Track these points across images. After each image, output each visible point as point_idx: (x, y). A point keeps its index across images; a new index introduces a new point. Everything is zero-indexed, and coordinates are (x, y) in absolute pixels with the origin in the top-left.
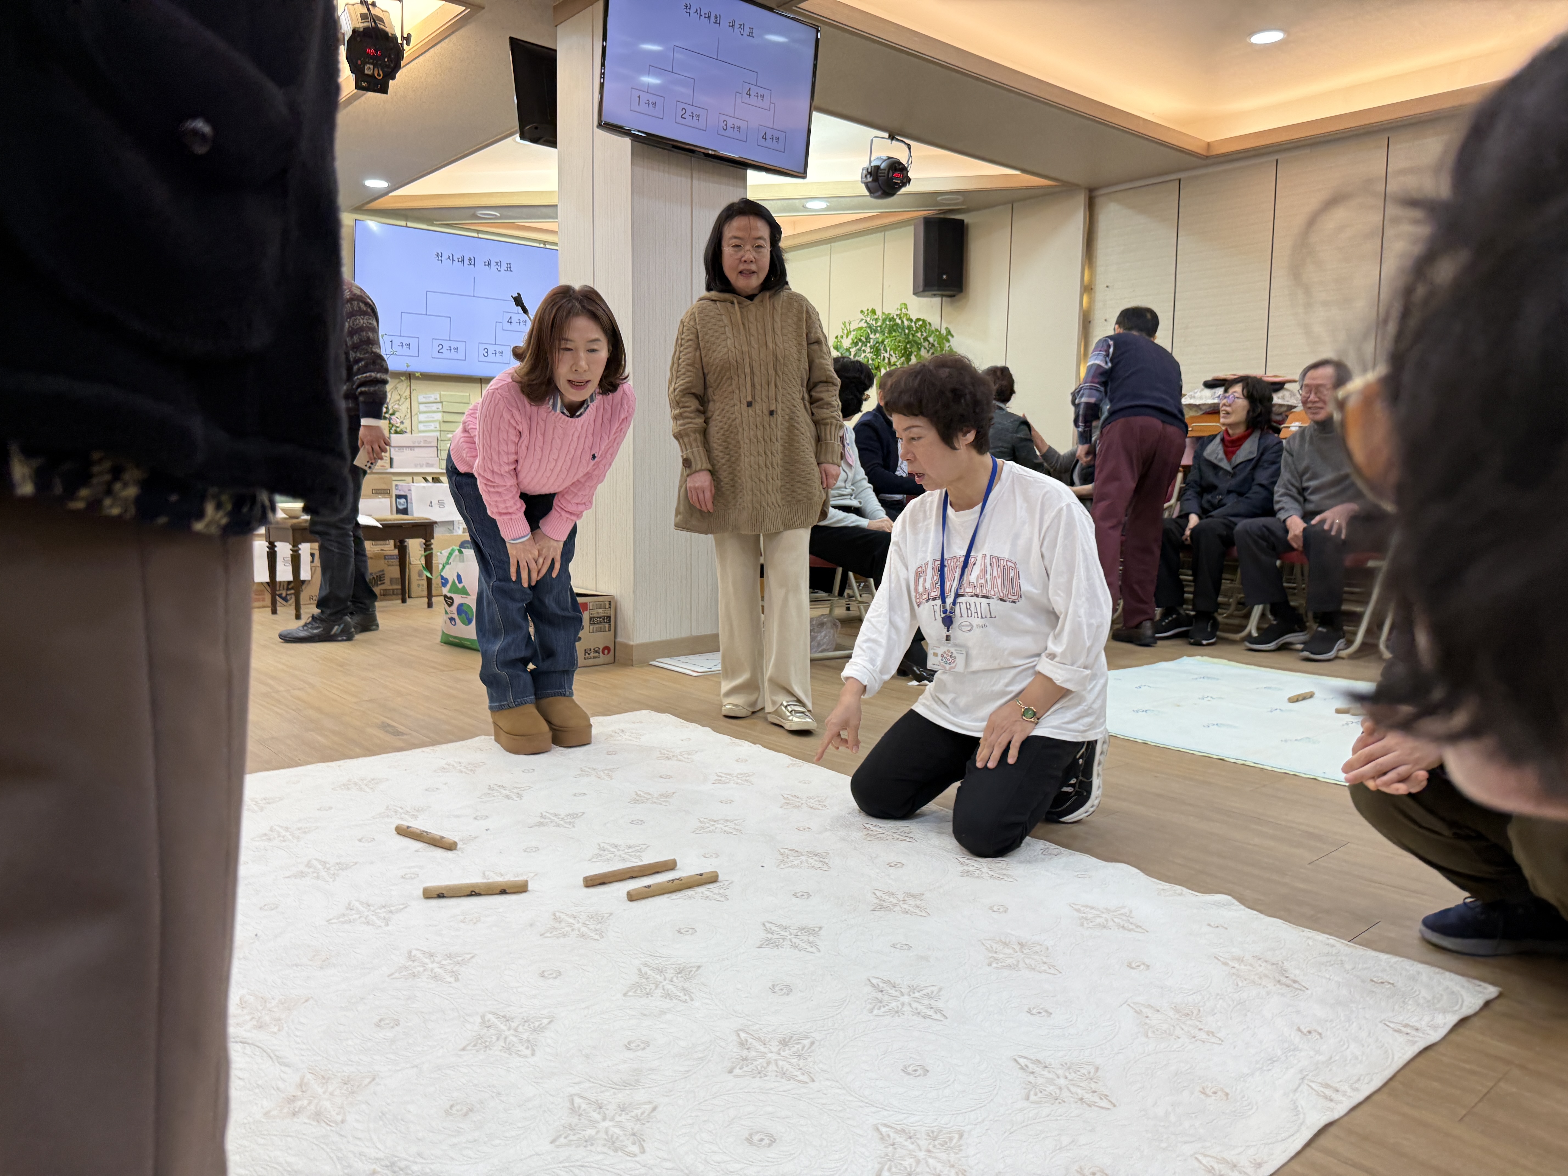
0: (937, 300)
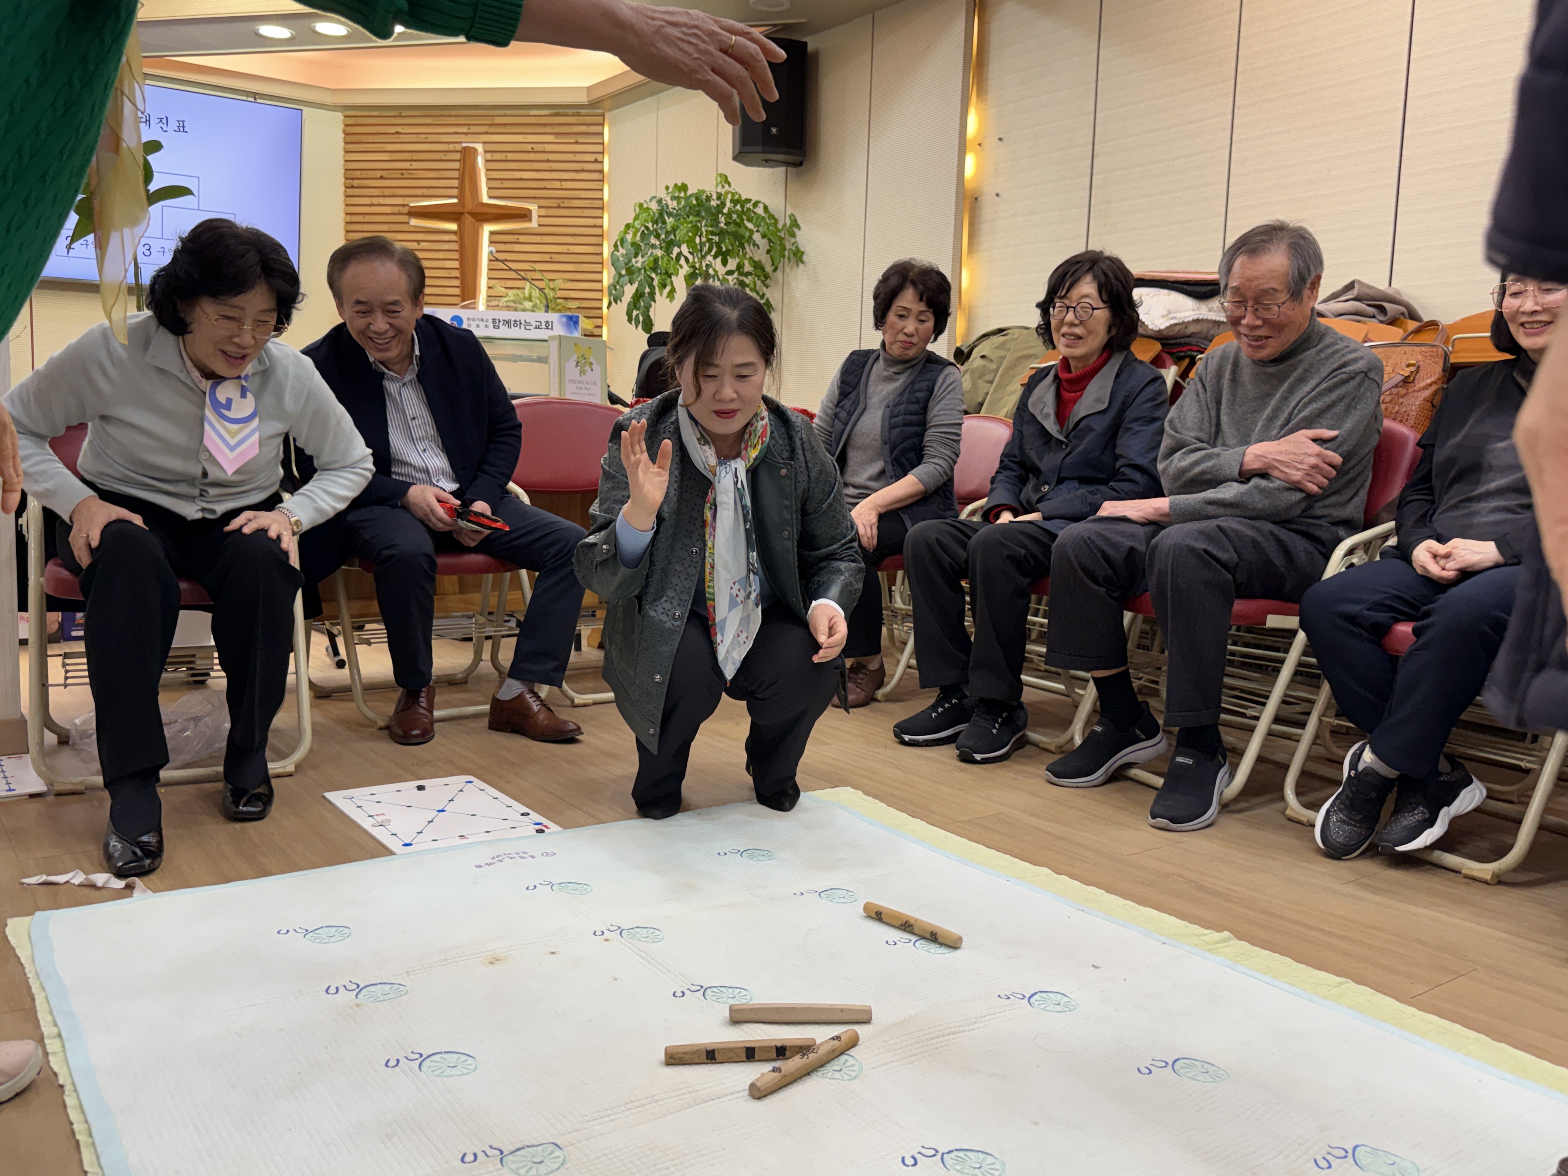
0: (780, 171)
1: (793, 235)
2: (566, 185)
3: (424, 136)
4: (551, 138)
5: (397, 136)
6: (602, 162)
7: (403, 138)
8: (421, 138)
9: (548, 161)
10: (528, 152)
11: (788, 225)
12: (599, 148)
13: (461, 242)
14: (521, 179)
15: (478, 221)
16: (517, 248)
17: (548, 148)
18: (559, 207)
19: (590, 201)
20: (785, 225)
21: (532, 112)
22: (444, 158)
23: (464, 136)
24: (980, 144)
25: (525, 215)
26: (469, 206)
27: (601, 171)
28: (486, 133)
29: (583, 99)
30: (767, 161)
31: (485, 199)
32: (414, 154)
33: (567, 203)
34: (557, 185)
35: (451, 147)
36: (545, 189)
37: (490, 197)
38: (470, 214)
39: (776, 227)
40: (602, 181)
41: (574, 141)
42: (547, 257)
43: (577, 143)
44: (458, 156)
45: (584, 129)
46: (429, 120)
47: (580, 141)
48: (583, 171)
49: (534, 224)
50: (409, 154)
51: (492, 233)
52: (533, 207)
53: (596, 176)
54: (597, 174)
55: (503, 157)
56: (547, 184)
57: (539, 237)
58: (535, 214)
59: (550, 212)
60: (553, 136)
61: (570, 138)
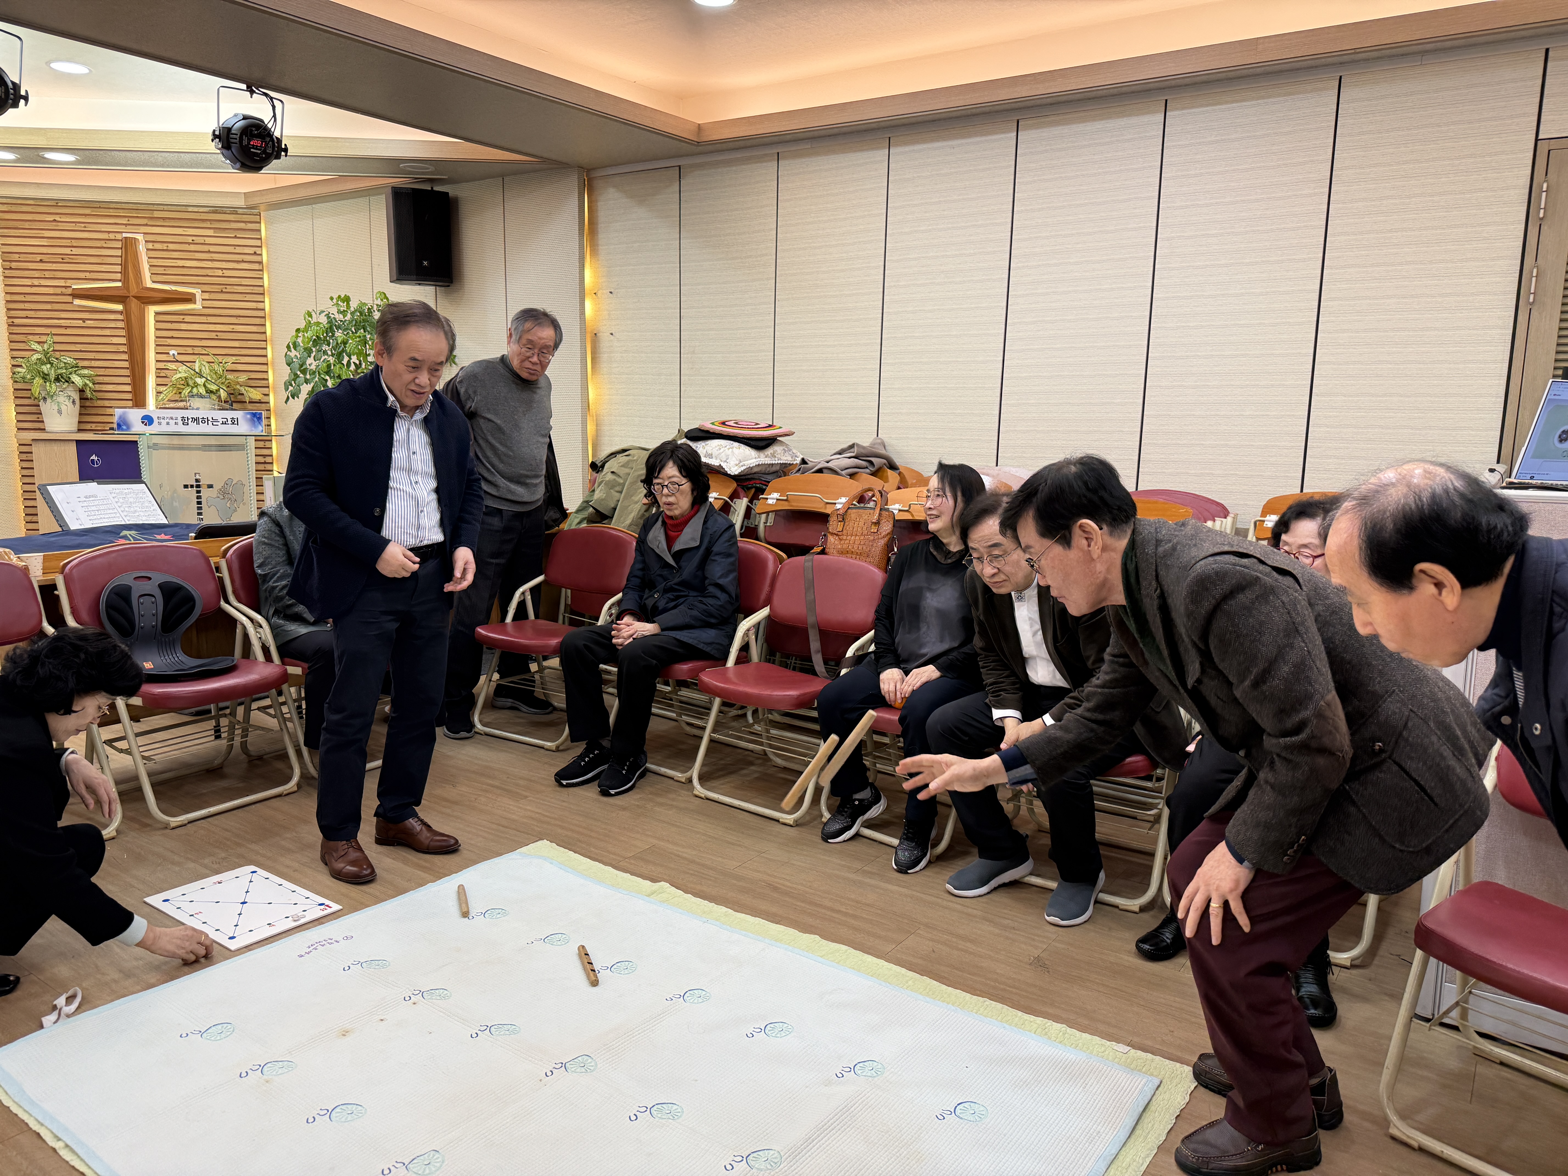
2: (227, 273)
3: (83, 225)
4: (210, 232)
5: (54, 224)
6: (261, 255)
7: (61, 226)
8: (80, 227)
9: (209, 252)
10: (189, 244)
12: (258, 243)
13: (128, 321)
14: (183, 267)
15: (143, 303)
16: (184, 326)
17: (209, 240)
18: (222, 292)
19: (252, 288)
22: (105, 245)
23: (123, 227)
24: (595, 293)
25: (189, 299)
26: (134, 290)
27: (261, 263)
28: (146, 225)
29: (240, 202)
31: (149, 284)
32: (74, 241)
33: (229, 289)
34: (220, 273)
35: (112, 236)
36: (208, 276)
37: (154, 282)
38: (133, 297)
40: (262, 270)
41: (232, 235)
42: (213, 335)
43: (236, 237)
44: (119, 245)
45: (242, 225)
46: (86, 211)
47: (238, 235)
48: (243, 261)
49: (198, 306)
50: (68, 241)
51: (157, 313)
52: (196, 291)
53: (256, 267)
54: (257, 264)
55: (164, 247)
56: (209, 272)
57: (204, 318)
58: (198, 297)
59: (213, 296)
60: (212, 231)
61: (228, 233)
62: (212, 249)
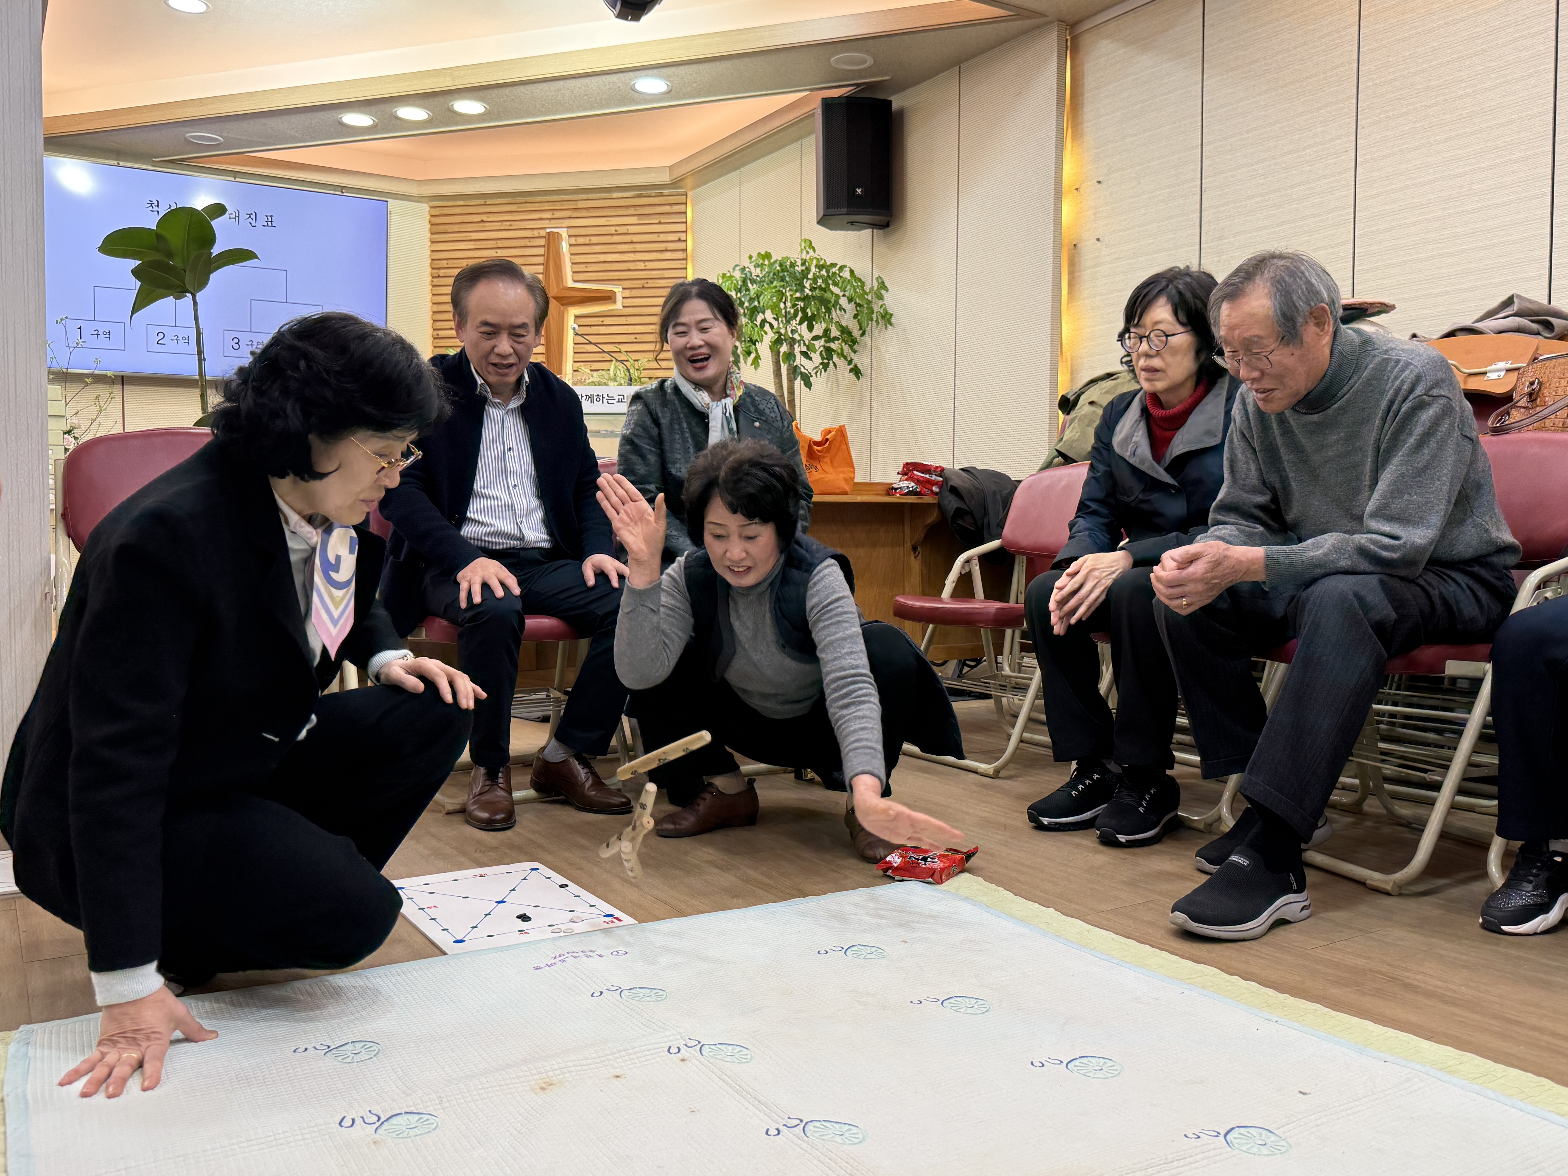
0: (867, 233)
1: (880, 297)
2: (650, 265)
3: (508, 223)
4: (634, 220)
5: (482, 224)
6: (686, 241)
7: (489, 226)
8: (506, 225)
9: (632, 242)
10: (612, 235)
11: (875, 288)
12: (682, 227)
14: (604, 262)
15: (563, 305)
16: (603, 330)
17: (632, 229)
18: (643, 287)
20: (872, 287)
21: (615, 195)
22: (529, 244)
23: (547, 221)
24: (1077, 189)
25: (609, 297)
27: (684, 250)
28: (570, 218)
29: (665, 178)
30: (852, 223)
31: (570, 284)
32: (498, 242)
33: (651, 283)
34: (641, 265)
35: (536, 233)
36: (629, 270)
37: (575, 281)
39: (863, 289)
40: (686, 259)
41: (657, 221)
42: (631, 338)
43: (660, 223)
44: (542, 242)
45: (667, 209)
46: (514, 208)
47: (662, 221)
48: (666, 250)
49: (619, 305)
50: (494, 242)
51: (577, 317)
52: (617, 289)
53: (680, 255)
54: (681, 253)
55: (586, 240)
56: (631, 266)
57: (624, 318)
58: (619, 297)
59: (635, 293)
60: (636, 218)
61: (653, 219)
62: (635, 238)
